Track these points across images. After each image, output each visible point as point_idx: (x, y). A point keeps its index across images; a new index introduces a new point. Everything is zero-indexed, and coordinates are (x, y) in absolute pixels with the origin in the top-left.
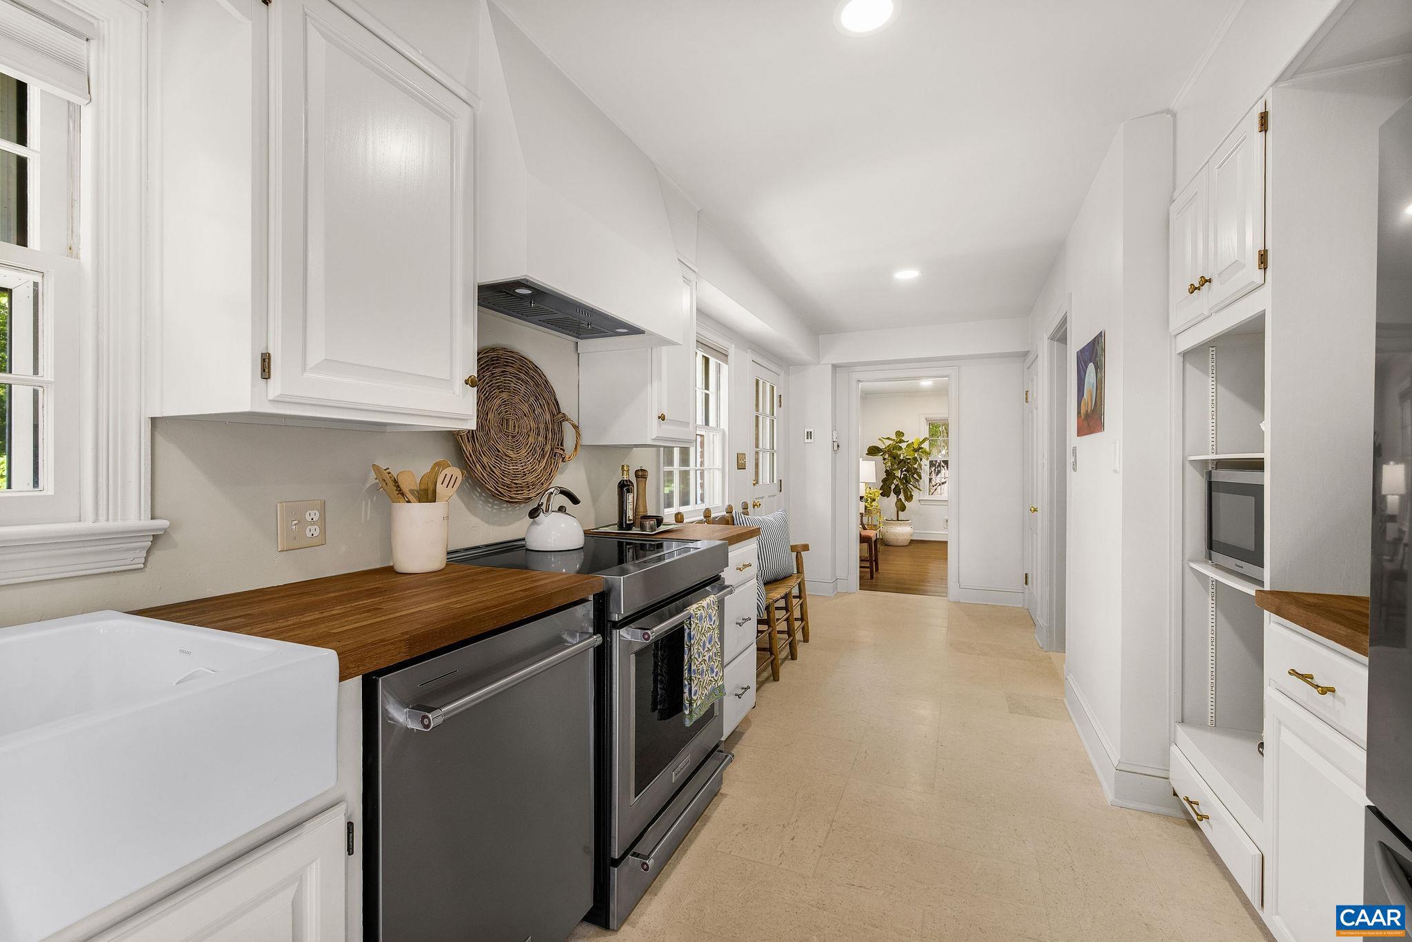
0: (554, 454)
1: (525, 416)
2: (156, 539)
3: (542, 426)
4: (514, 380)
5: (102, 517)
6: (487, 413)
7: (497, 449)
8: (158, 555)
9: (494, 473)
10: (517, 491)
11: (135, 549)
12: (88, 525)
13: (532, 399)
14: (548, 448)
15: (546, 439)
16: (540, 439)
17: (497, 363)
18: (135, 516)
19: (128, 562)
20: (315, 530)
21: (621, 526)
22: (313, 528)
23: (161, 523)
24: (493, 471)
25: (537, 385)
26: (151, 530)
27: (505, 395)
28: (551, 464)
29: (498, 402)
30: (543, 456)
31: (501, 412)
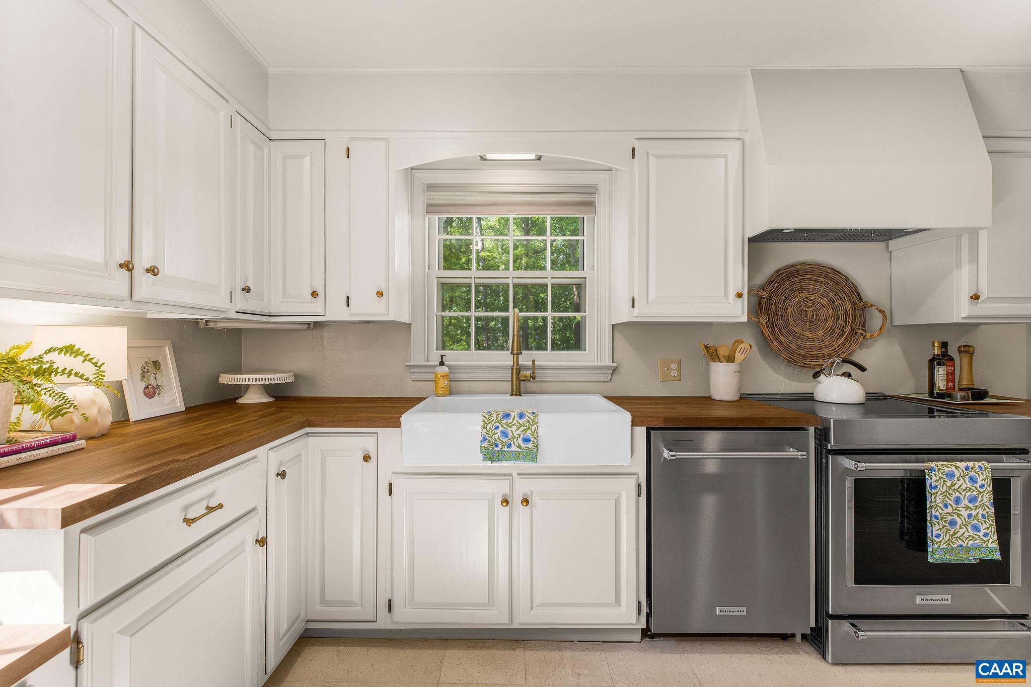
0: (853, 332)
1: (824, 307)
2: (614, 370)
3: (842, 313)
4: (814, 283)
5: (599, 361)
6: (787, 308)
7: (795, 332)
8: (615, 377)
9: (790, 347)
10: (813, 359)
11: (607, 373)
12: (595, 364)
13: (831, 295)
14: (848, 329)
15: (846, 323)
16: (840, 322)
17: (796, 274)
18: (607, 362)
19: (605, 378)
20: (674, 373)
21: (931, 394)
22: (674, 372)
23: (615, 364)
24: (789, 346)
25: (837, 283)
26: (612, 367)
27: (803, 295)
28: (850, 341)
29: (796, 300)
30: (842, 335)
31: (801, 306)
